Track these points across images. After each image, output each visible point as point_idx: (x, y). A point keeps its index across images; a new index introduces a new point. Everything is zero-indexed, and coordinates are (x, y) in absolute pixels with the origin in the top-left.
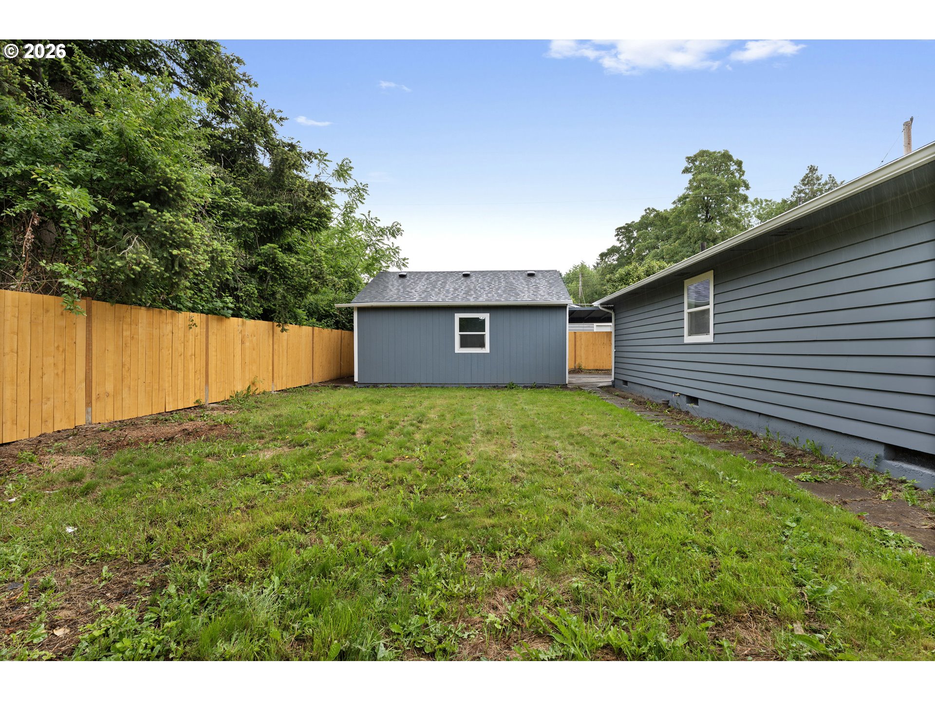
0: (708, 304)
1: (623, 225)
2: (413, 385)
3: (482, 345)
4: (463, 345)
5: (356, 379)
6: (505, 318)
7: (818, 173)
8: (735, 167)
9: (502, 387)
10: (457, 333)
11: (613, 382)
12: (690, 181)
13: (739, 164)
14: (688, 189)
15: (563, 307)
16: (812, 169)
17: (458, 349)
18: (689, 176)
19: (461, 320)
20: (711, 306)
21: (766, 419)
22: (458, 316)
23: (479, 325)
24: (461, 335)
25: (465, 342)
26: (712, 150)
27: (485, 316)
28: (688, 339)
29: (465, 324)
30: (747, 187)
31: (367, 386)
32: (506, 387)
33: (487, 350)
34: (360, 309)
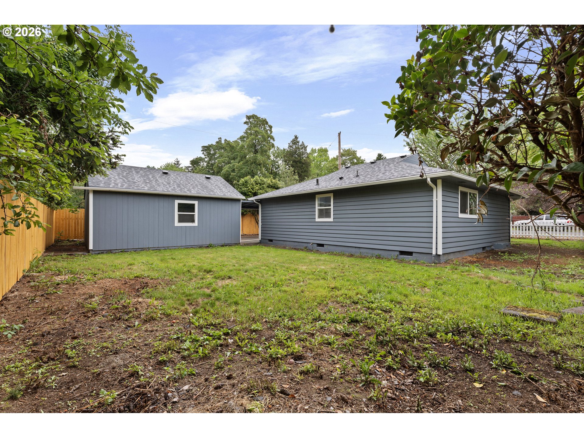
0: (330, 206)
1: (206, 145)
2: (143, 249)
3: (193, 221)
4: (180, 221)
5: (91, 247)
6: (207, 205)
7: (298, 140)
8: (269, 128)
9: (205, 247)
10: (176, 213)
11: (260, 241)
12: (247, 129)
13: (271, 127)
14: (245, 133)
15: (238, 200)
16: (296, 137)
17: (177, 224)
18: (246, 126)
19: (179, 204)
20: (332, 207)
21: (358, 249)
22: (177, 202)
23: (191, 208)
24: (179, 214)
25: (182, 219)
26: (259, 116)
27: (196, 203)
28: (317, 220)
29: (182, 207)
30: (274, 140)
31: (102, 252)
32: (208, 247)
33: (196, 224)
34: (95, 192)
